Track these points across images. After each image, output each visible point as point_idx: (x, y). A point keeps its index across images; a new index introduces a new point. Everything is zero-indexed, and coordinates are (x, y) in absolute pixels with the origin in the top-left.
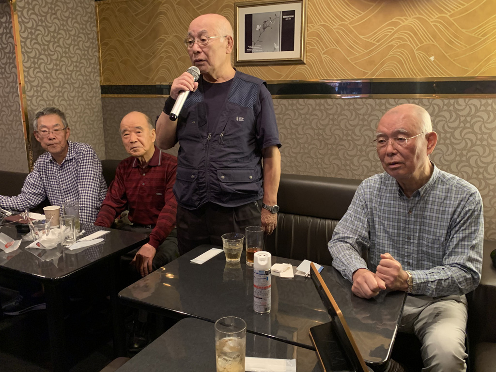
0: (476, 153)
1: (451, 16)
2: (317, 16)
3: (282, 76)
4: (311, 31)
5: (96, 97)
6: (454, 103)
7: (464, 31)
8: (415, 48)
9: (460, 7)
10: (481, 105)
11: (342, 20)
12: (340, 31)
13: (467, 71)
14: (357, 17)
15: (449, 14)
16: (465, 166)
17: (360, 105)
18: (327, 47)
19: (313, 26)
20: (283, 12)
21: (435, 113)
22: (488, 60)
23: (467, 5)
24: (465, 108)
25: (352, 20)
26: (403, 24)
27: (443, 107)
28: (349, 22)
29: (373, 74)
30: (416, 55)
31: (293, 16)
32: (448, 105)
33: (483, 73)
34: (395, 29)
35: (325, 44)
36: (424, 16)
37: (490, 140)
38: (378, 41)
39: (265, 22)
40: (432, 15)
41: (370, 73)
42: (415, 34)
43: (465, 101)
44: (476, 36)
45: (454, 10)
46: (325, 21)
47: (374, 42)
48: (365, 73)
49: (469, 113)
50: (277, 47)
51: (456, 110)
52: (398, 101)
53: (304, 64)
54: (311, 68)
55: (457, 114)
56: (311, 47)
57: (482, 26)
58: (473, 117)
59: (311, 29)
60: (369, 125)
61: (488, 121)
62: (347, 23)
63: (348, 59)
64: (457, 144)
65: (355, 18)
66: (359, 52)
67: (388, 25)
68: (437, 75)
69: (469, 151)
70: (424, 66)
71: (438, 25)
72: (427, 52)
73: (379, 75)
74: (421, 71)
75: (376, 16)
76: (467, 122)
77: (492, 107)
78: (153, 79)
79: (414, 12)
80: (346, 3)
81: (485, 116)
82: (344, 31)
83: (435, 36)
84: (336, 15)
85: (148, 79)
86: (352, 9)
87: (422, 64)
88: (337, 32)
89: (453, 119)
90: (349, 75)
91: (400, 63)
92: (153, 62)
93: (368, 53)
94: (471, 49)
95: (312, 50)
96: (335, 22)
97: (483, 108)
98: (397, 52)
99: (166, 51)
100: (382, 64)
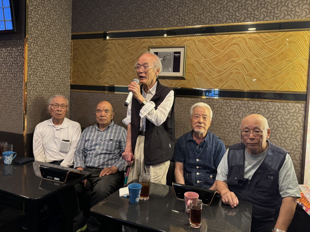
0: (280, 132)
1: (263, 59)
2: (192, 55)
3: (172, 85)
4: (189, 62)
5: (67, 91)
6: (266, 104)
7: (270, 67)
8: (245, 74)
9: (267, 55)
10: (281, 106)
11: (205, 58)
12: (204, 64)
13: (272, 88)
14: (214, 57)
15: (262, 58)
16: (274, 139)
17: (216, 103)
19: (190, 60)
20: (174, 52)
21: (257, 109)
22: (283, 83)
23: (271, 54)
24: (272, 107)
25: (211, 58)
26: (238, 62)
27: (261, 106)
28: (209, 59)
29: (222, 86)
30: (245, 78)
31: (179, 55)
32: (264, 105)
33: (281, 89)
34: (234, 64)
35: (196, 70)
36: (249, 58)
37: (286, 125)
38: (225, 70)
39: (165, 57)
40: (253, 58)
41: (221, 86)
42: (245, 67)
43: (272, 103)
44: (276, 70)
45: (264, 56)
46: (196, 58)
47: (223, 70)
48: (218, 86)
49: (275, 110)
50: (171, 70)
51: (268, 108)
52: (236, 101)
53: (185, 79)
54: (189, 82)
55: (268, 110)
56: (189, 71)
57: (279, 65)
58: (277, 112)
59: (189, 61)
60: (220, 113)
61: (285, 115)
62: (208, 60)
63: (209, 78)
65: (212, 57)
66: (215, 75)
67: (230, 62)
68: (256, 89)
69: (276, 130)
70: (250, 84)
71: (256, 63)
72: (251, 77)
73: (225, 87)
74: (248, 86)
75: (223, 57)
76: (274, 114)
77: (287, 107)
78: (101, 83)
79: (243, 56)
80: (208, 49)
81: (283, 112)
82: (207, 64)
83: (255, 69)
84: (203, 55)
85: (98, 82)
86: (211, 53)
87: (249, 83)
88: (203, 64)
89: (266, 113)
90: (209, 86)
91: (237, 81)
92: (102, 74)
93: (220, 76)
94: (274, 76)
95: (189, 73)
96: (202, 59)
97: (282, 108)
98: (235, 76)
99: (109, 68)
100: (227, 82)
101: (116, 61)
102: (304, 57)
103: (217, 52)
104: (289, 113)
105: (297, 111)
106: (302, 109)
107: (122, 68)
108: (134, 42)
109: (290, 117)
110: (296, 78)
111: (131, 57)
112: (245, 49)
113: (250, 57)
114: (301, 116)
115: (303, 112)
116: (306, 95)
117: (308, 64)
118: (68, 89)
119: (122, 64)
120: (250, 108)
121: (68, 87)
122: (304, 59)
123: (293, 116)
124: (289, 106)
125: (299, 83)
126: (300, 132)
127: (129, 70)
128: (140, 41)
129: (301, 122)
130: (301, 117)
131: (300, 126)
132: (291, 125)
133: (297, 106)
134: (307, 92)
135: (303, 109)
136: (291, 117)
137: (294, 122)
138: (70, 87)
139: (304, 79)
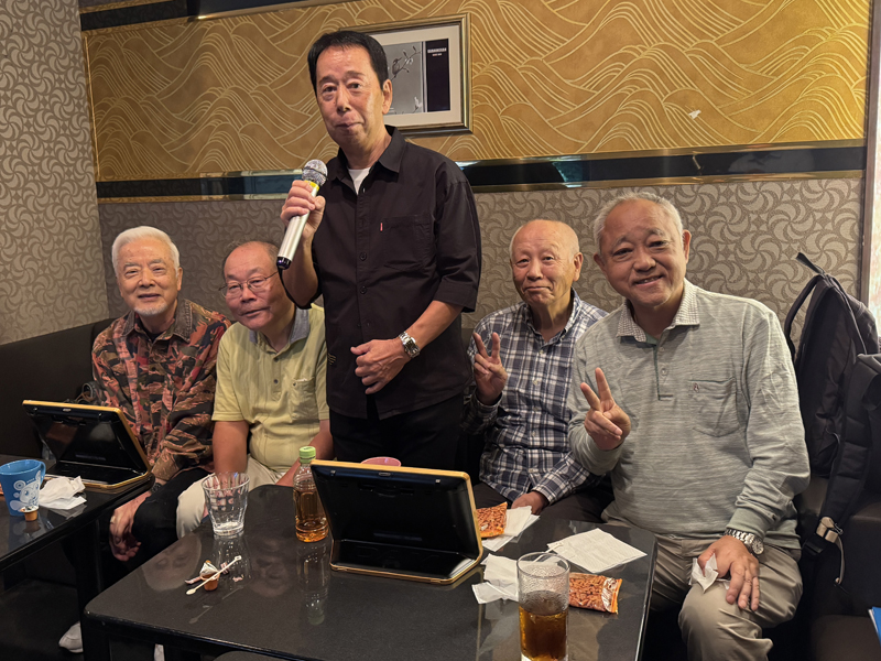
0: (783, 277)
1: (719, 42)
5: (89, 203)
6: (737, 190)
7: (743, 66)
8: (662, 98)
10: (783, 192)
11: (532, 53)
12: (529, 73)
13: (753, 135)
14: (557, 48)
15: (716, 39)
17: (573, 201)
18: (508, 102)
19: (482, 66)
20: (427, 42)
21: (706, 209)
22: (787, 116)
23: (744, 23)
24: (755, 199)
25: (549, 53)
26: (638, 58)
27: (718, 198)
28: (544, 56)
29: (592, 145)
30: (665, 109)
31: (445, 50)
32: (728, 194)
33: (782, 136)
34: (626, 67)
35: (504, 98)
36: (673, 42)
38: (597, 89)
39: (396, 61)
40: (688, 41)
41: (586, 144)
42: (661, 74)
43: (755, 187)
44: (764, 74)
45: (723, 32)
46: (502, 57)
47: (591, 91)
48: (578, 146)
49: (764, 207)
50: (420, 105)
51: (741, 202)
53: (470, 132)
54: (483, 139)
55: (743, 209)
56: (480, 104)
57: (772, 57)
58: (772, 213)
59: (479, 71)
61: (798, 220)
62: (540, 59)
63: (547, 121)
64: (747, 262)
65: (554, 50)
66: (566, 109)
67: (613, 60)
68: (702, 144)
69: (770, 273)
70: (680, 129)
71: (698, 57)
72: (682, 104)
73: (602, 147)
74: (675, 136)
75: (591, 45)
76: (762, 222)
77: (802, 196)
78: (195, 167)
79: (655, 36)
80: (537, 24)
81: (792, 211)
82: (537, 73)
83: (694, 77)
84: (522, 46)
85: (186, 167)
86: (549, 34)
87: (677, 126)
88: (525, 75)
89: (737, 218)
90: (549, 149)
91: (638, 123)
92: (194, 137)
93: (581, 110)
94: (759, 97)
95: (482, 109)
96: (521, 59)
97: (786, 197)
98: (632, 105)
99: (218, 117)
100: (607, 129)
101: (235, 89)
102: (855, 23)
103: (570, 30)
104: (810, 212)
105: (834, 206)
106: (851, 198)
107: (258, 114)
108: (290, 20)
109: (814, 226)
110: (829, 96)
111: (283, 72)
112: (660, 14)
113: (677, 39)
114: (848, 219)
115: (855, 207)
116: (865, 149)
117: (866, 45)
118: (90, 199)
119: (256, 99)
120: (685, 209)
121: (90, 191)
122: (853, 29)
123: (824, 221)
124: (809, 190)
125: (840, 113)
126: (846, 272)
127: (283, 115)
128: (308, 13)
129: (850, 238)
130: (848, 224)
131: (847, 252)
132: (817, 250)
133: (835, 189)
134: (866, 140)
135: (854, 195)
136: (818, 227)
137: (827, 242)
138: (95, 192)
139: (855, 96)
